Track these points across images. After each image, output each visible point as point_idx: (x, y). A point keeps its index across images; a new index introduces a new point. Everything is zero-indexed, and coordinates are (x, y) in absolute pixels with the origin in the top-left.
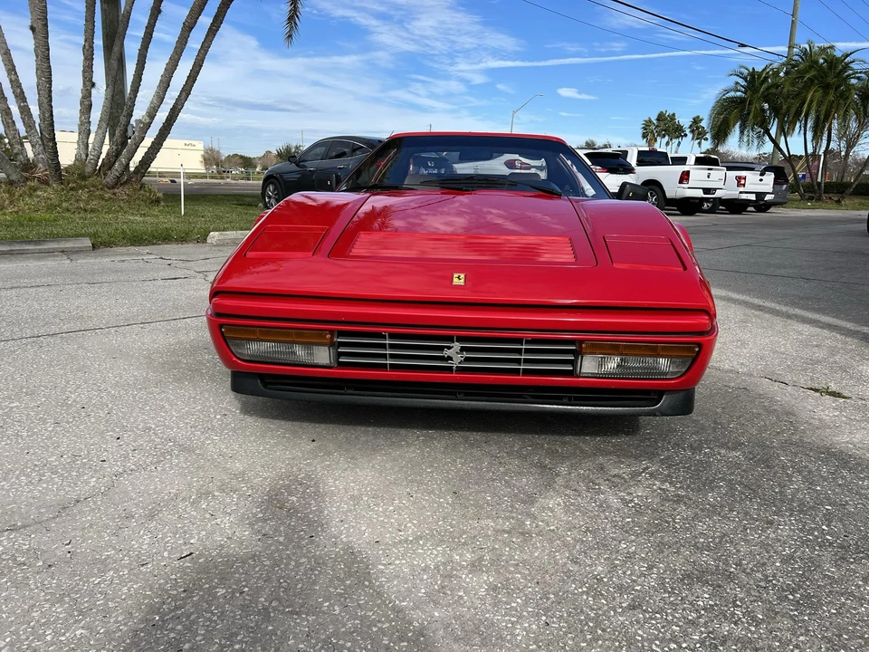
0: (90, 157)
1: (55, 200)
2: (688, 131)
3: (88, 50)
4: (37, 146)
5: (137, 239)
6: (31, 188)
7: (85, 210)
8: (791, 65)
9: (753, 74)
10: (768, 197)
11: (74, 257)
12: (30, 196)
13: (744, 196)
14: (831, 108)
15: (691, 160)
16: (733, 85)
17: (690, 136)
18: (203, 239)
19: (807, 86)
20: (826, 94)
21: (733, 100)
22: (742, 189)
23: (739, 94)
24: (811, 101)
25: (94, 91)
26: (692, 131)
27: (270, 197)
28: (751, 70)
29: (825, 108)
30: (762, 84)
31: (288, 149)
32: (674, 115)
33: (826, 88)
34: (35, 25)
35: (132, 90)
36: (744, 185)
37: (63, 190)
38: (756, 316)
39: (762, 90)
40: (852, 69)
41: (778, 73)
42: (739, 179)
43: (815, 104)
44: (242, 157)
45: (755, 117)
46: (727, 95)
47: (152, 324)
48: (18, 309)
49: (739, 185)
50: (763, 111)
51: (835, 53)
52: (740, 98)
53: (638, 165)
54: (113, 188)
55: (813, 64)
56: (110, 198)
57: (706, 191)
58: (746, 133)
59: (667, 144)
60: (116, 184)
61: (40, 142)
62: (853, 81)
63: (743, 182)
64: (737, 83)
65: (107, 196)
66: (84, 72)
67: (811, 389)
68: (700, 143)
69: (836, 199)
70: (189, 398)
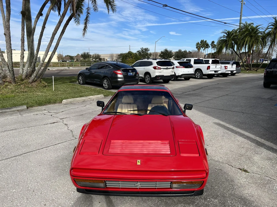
0: (24, 73)
1: (14, 89)
2: (210, 46)
3: (22, 40)
4: (7, 71)
5: (40, 104)
6: (6, 85)
7: (23, 92)
8: (241, 29)
9: (229, 32)
10: (234, 72)
11: (22, 113)
12: (6, 88)
13: (227, 72)
14: (253, 43)
15: (210, 62)
16: (223, 36)
17: (211, 47)
18: (61, 102)
19: (246, 36)
20: (251, 39)
21: (222, 41)
22: (226, 70)
23: (225, 38)
24: (247, 41)
25: (25, 52)
26: (212, 46)
27: (80, 80)
28: (228, 31)
29: (251, 43)
30: (231, 36)
31: (85, 54)
32: (206, 41)
33: (251, 37)
34: (6, 33)
35: (37, 52)
36: (227, 69)
37: (16, 85)
38: (227, 133)
39: (232, 37)
40: (259, 31)
41: (237, 31)
42: (225, 67)
43: (248, 42)
44: (70, 56)
45: (230, 45)
46: (221, 39)
47: (49, 147)
48: (8, 142)
49: (225, 69)
50: (232, 43)
51: (254, 26)
52: (225, 40)
53: (194, 64)
54: (32, 83)
55: (247, 29)
56: (31, 87)
57: (215, 71)
58: (227, 50)
59: (204, 50)
60: (33, 82)
61: (8, 69)
62: (260, 34)
63: (226, 68)
64: (224, 35)
65: (30, 86)
66: (21, 47)
67: (239, 169)
68: (214, 49)
69: (256, 70)
70: (64, 184)
